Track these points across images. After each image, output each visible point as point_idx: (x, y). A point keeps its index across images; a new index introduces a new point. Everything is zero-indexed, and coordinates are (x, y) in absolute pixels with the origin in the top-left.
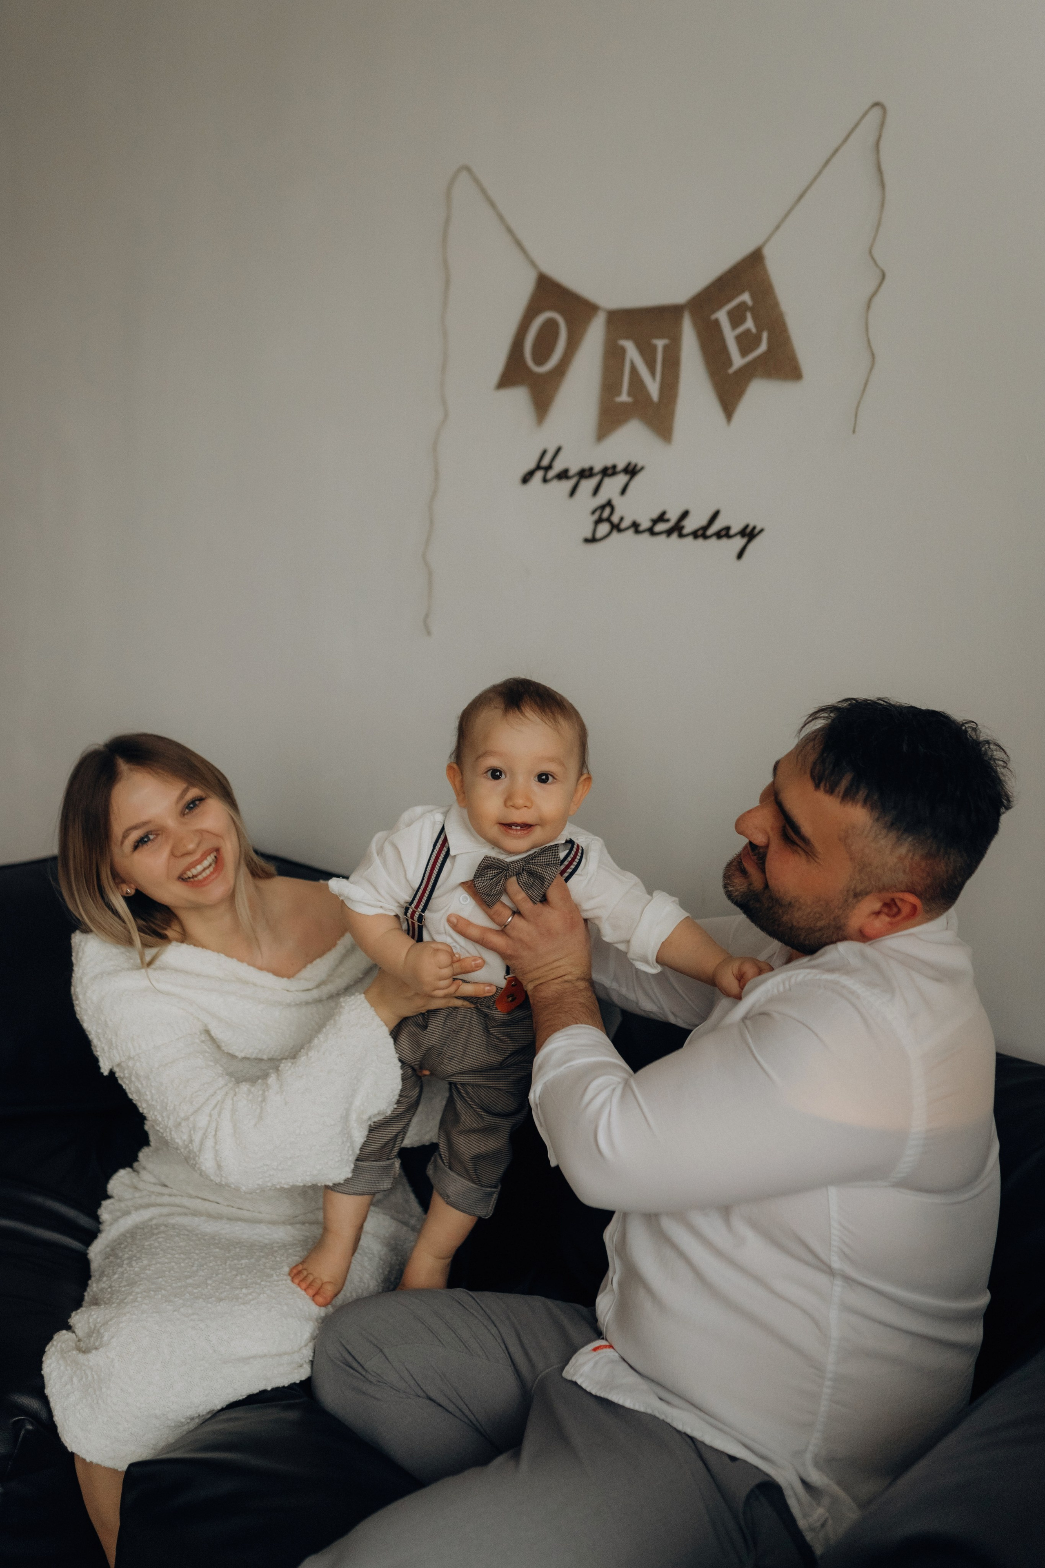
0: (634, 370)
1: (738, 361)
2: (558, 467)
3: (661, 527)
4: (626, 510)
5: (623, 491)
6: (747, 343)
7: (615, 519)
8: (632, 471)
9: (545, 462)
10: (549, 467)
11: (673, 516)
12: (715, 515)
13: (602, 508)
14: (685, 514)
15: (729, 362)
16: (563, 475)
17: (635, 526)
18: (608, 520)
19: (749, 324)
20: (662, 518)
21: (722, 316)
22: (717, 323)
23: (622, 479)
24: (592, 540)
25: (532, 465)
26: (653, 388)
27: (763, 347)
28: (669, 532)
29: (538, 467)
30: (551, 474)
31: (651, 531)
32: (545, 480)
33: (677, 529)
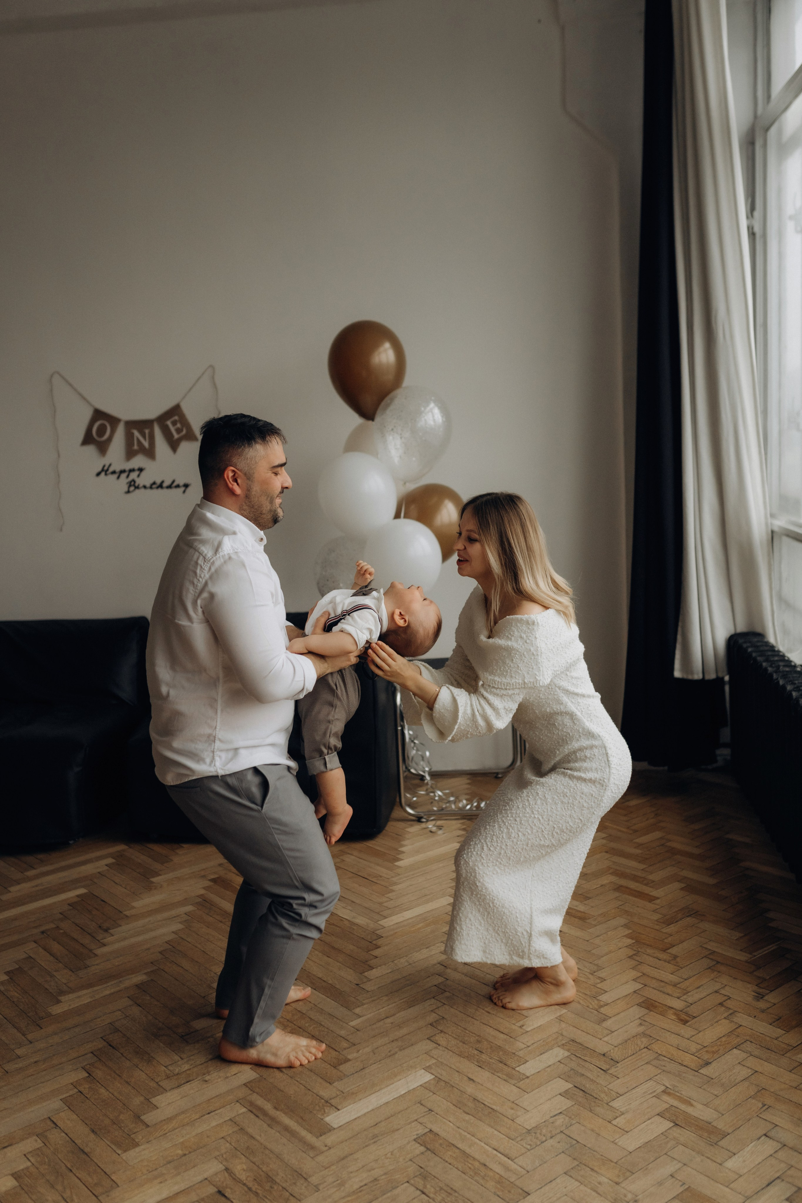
0: (138, 440)
1: (176, 436)
2: (111, 470)
3: (154, 486)
4: (140, 481)
5: (139, 476)
6: (179, 431)
7: (136, 485)
8: (141, 470)
9: (106, 468)
10: (108, 470)
11: (158, 482)
12: (173, 482)
13: (131, 482)
14: (163, 482)
15: (172, 436)
16: (114, 472)
17: (145, 487)
18: (134, 485)
19: (179, 425)
20: (154, 483)
21: (169, 423)
22: (167, 426)
23: (137, 473)
24: (128, 492)
25: (100, 469)
26: (146, 444)
27: (184, 432)
28: (158, 488)
29: (103, 470)
30: (108, 472)
31: (151, 487)
32: (106, 474)
33: (161, 486)
